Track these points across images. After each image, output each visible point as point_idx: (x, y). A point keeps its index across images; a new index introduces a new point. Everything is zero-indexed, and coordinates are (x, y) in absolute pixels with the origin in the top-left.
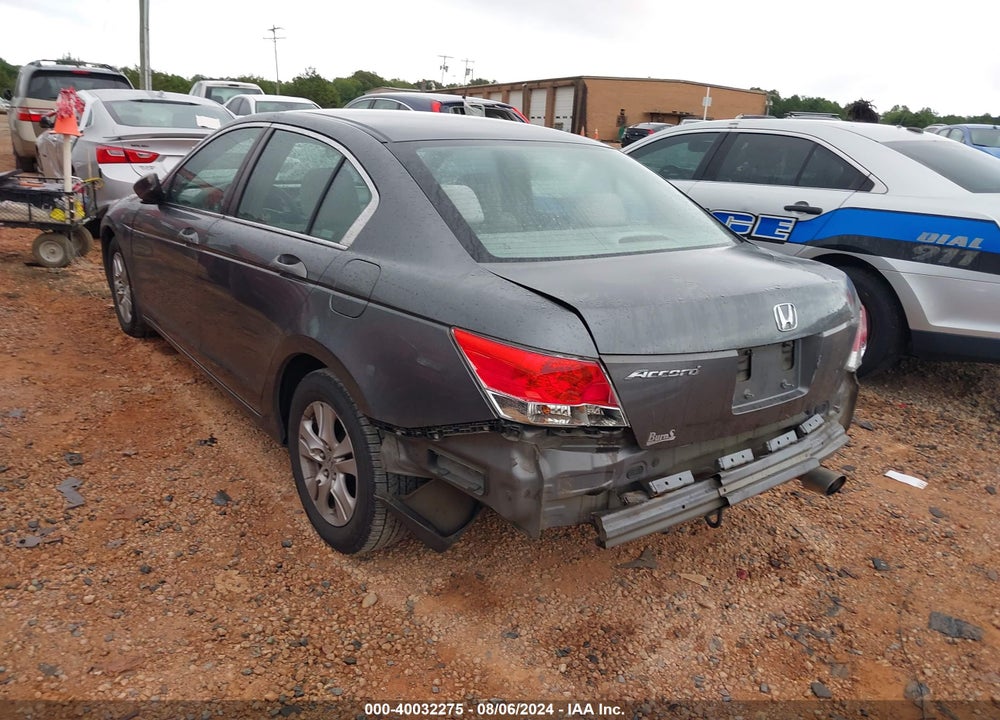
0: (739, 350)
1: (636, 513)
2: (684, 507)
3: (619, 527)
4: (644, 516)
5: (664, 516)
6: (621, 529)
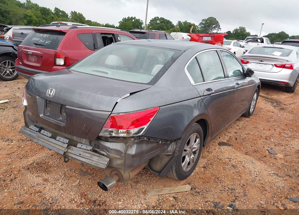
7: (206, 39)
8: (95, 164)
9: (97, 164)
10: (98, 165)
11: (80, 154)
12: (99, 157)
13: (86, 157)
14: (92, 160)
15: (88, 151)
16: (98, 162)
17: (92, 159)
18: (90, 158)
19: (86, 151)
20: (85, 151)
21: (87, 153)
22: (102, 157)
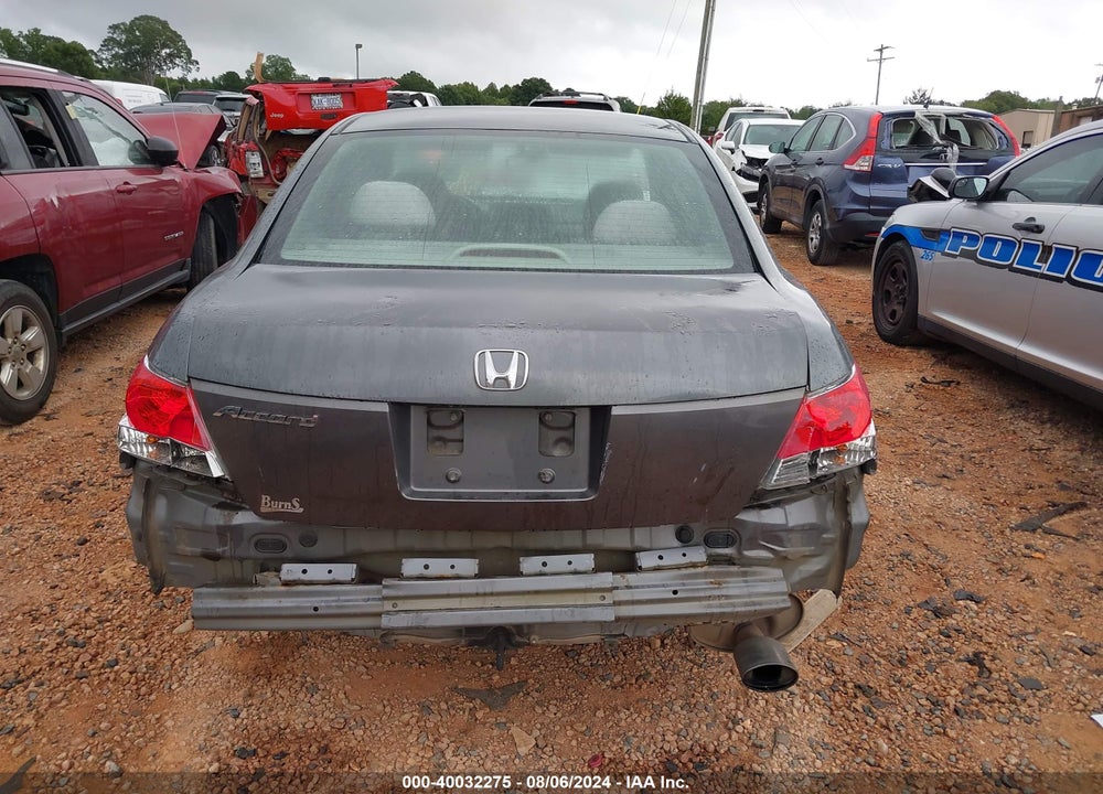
0: (393, 404)
1: (243, 597)
2: (316, 609)
3: (209, 606)
4: (251, 603)
5: (284, 613)
6: (212, 609)
7: (325, 105)
8: (746, 604)
9: (754, 604)
10: (760, 604)
11: (675, 592)
12: (745, 574)
13: (702, 594)
14: (727, 597)
15: (699, 570)
16: (750, 596)
17: (724, 592)
18: (716, 593)
19: (692, 570)
20: (684, 571)
21: (695, 576)
22: (754, 574)
